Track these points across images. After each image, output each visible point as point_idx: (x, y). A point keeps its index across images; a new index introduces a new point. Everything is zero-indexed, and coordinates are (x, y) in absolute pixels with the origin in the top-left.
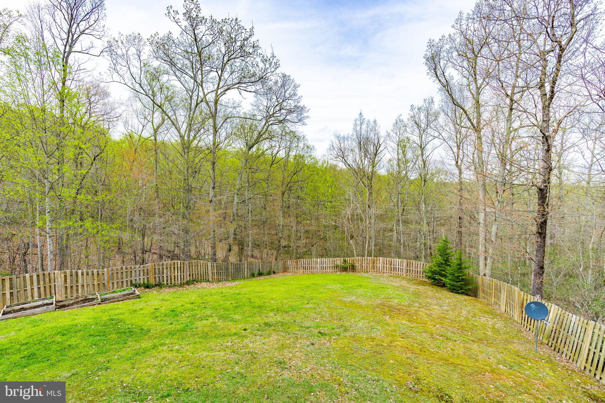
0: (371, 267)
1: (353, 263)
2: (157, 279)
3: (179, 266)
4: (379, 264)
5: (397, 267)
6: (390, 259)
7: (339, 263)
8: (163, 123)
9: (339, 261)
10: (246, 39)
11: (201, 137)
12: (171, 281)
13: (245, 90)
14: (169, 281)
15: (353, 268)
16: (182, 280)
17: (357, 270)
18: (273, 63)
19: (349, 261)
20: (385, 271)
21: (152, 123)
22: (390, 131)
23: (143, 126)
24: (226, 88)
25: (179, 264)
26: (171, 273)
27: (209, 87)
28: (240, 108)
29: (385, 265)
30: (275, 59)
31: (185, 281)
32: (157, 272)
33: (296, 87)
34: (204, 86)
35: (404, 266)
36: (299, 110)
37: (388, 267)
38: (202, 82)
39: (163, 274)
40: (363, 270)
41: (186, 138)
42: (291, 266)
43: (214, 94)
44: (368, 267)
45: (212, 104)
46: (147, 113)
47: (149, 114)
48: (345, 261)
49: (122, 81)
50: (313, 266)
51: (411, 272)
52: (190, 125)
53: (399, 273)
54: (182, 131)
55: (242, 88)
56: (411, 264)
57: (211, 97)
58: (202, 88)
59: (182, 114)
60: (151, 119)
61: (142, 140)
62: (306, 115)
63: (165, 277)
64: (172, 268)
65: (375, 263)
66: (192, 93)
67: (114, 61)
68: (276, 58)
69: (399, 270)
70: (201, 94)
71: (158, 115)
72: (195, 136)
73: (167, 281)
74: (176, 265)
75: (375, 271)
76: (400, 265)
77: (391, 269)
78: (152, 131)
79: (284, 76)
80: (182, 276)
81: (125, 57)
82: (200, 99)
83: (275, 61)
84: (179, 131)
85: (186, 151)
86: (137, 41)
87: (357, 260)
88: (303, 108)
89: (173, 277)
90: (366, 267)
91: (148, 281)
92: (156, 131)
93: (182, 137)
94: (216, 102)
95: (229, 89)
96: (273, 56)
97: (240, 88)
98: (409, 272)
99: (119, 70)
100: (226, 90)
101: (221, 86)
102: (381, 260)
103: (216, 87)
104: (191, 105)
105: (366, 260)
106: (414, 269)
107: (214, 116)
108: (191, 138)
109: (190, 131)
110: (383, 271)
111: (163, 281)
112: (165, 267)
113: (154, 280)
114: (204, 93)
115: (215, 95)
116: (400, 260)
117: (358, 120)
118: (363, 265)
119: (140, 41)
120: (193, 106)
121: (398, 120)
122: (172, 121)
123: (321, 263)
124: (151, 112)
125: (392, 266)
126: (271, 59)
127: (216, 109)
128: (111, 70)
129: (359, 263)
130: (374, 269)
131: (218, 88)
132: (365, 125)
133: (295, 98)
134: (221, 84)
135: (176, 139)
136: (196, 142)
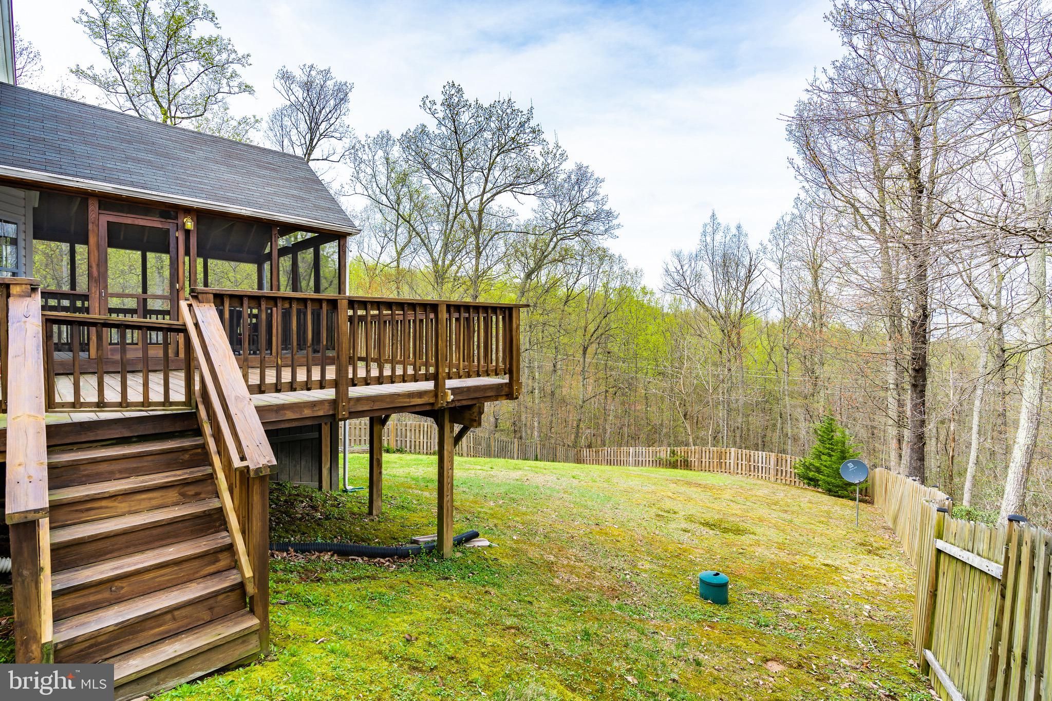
0: (715, 463)
1: (686, 455)
2: (399, 442)
3: (426, 429)
4: (730, 459)
5: (760, 465)
6: (748, 451)
7: (663, 455)
8: (409, 241)
9: (664, 452)
10: (522, 125)
11: (462, 261)
12: (415, 448)
13: (522, 193)
14: (413, 448)
15: (686, 465)
16: (429, 449)
17: (693, 468)
18: (557, 155)
19: (679, 453)
20: (739, 471)
21: (395, 242)
22: (765, 242)
23: (382, 248)
24: (494, 191)
25: (426, 427)
26: (415, 438)
27: (472, 190)
28: (514, 219)
29: (740, 461)
30: (560, 150)
31: (432, 451)
32: (399, 433)
33: (599, 181)
34: (465, 191)
35: (772, 463)
36: (604, 216)
37: (744, 465)
38: (462, 187)
39: (406, 437)
40: (703, 468)
41: (440, 263)
42: (588, 458)
43: (478, 200)
44: (711, 463)
45: (475, 216)
46: (388, 229)
47: (391, 230)
48: (673, 452)
49: (366, 193)
50: (622, 459)
51: (784, 474)
52: (446, 244)
53: (763, 475)
54: (436, 255)
55: (517, 190)
56: (784, 461)
57: (474, 205)
58: (463, 194)
59: (436, 228)
60: (393, 237)
61: (380, 266)
62: (615, 222)
63: (408, 442)
64: (417, 431)
65: (723, 457)
66: (450, 201)
67: (357, 168)
68: (562, 149)
69: (764, 471)
70: (461, 201)
71: (403, 230)
72: (453, 260)
73: (411, 448)
74: (422, 428)
75: (723, 470)
76: (764, 461)
77: (750, 468)
78: (395, 254)
79: (580, 168)
80: (429, 444)
81: (371, 163)
82: (459, 209)
83: (560, 152)
84: (431, 255)
85: (439, 281)
86: (385, 139)
87: (693, 452)
88: (609, 214)
89: (417, 443)
90: (707, 463)
91: (388, 444)
92: (399, 254)
93: (435, 262)
94: (481, 212)
95: (500, 192)
96: (558, 146)
97: (514, 190)
98: (779, 473)
99: (362, 178)
100: (495, 195)
101: (488, 189)
102: (733, 454)
103: (482, 190)
104: (448, 217)
105: (708, 452)
106: (789, 470)
107: (477, 231)
108: (447, 262)
109: (445, 254)
110: (736, 471)
111: (406, 447)
112: (408, 428)
113: (395, 443)
114: (465, 201)
115: (479, 202)
116: (764, 453)
117: (708, 226)
118: (704, 460)
119: (389, 139)
120: (451, 217)
121: (781, 223)
122: (422, 239)
123: (636, 454)
124: (394, 227)
125: (752, 463)
126: (555, 151)
127: (480, 221)
128: (354, 179)
129: (697, 456)
130: (721, 468)
131: (484, 192)
132: (721, 234)
133: (597, 198)
134: (490, 185)
135: (427, 264)
136: (454, 268)
